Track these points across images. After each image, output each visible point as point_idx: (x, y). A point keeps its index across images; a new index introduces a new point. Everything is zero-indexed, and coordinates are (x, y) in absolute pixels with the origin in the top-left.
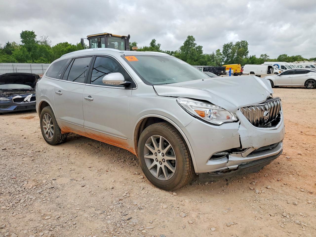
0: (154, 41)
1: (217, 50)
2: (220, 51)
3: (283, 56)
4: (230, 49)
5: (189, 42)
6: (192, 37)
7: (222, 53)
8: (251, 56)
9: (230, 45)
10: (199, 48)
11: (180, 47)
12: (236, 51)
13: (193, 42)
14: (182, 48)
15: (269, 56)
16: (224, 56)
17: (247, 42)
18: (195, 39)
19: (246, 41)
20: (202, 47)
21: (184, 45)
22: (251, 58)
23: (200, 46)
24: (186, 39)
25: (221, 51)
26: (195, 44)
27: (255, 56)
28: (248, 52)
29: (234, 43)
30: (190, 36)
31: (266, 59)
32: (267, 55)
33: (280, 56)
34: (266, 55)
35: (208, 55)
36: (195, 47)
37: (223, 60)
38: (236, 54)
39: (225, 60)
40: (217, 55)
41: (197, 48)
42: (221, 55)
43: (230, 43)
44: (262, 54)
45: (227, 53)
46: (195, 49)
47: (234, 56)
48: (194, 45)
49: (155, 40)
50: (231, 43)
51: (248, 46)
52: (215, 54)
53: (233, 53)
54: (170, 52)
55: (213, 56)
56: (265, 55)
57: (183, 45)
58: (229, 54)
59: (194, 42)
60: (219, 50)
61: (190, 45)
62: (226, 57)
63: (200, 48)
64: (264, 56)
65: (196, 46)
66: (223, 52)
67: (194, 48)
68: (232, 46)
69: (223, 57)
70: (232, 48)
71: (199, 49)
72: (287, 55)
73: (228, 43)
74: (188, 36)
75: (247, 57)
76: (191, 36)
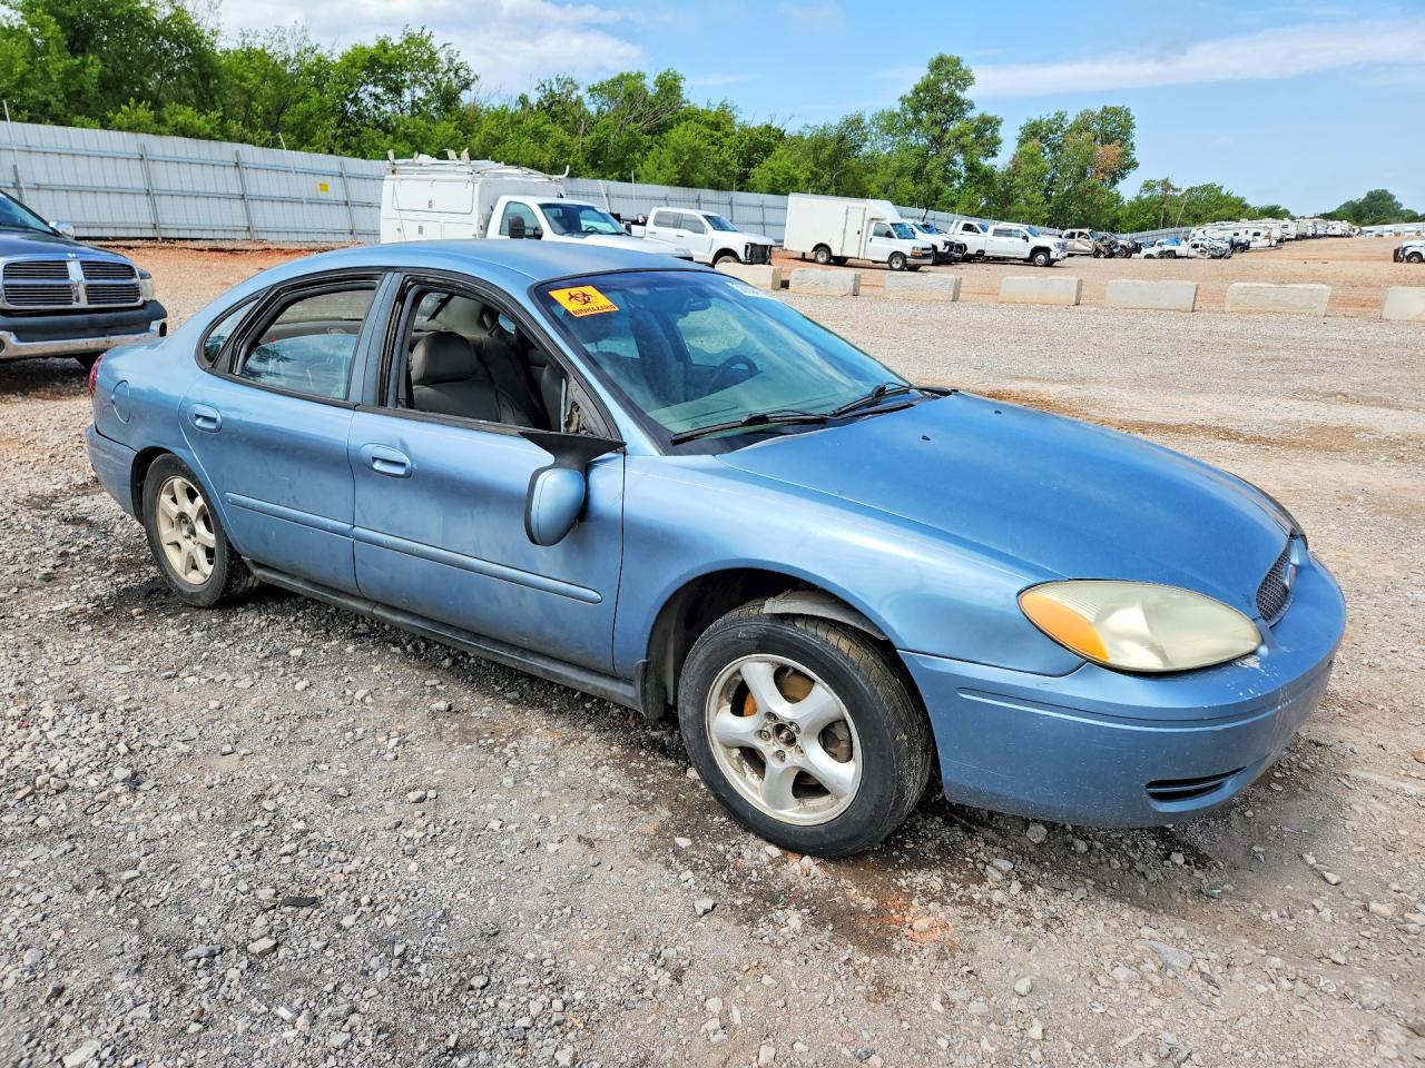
5: (936, 94)
6: (957, 62)
9: (1052, 127)
13: (961, 91)
17: (1131, 113)
19: (1127, 111)
20: (999, 123)
23: (990, 114)
26: (967, 105)
29: (1071, 119)
30: (948, 56)
32: (1174, 184)
41: (971, 125)
43: (1051, 117)
48: (962, 112)
50: (1061, 117)
56: (1165, 182)
59: (968, 94)
63: (988, 125)
64: (1159, 190)
65: (968, 116)
67: (959, 124)
72: (1220, 188)
73: (1044, 116)
74: (934, 56)
76: (952, 59)
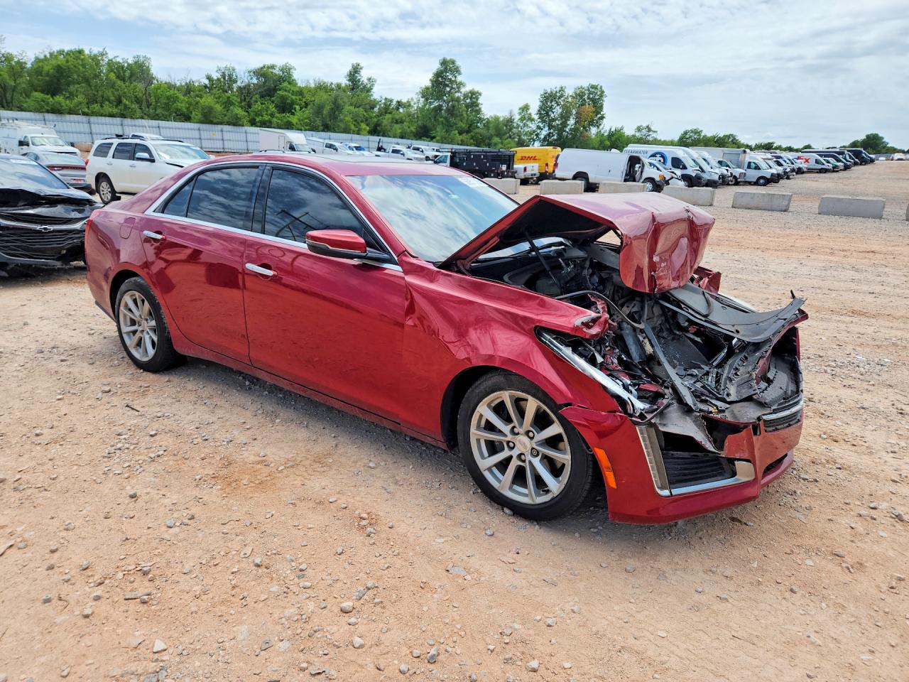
0: (356, 70)
1: (521, 105)
2: (528, 109)
3: (692, 132)
4: (558, 107)
5: (445, 78)
6: (453, 62)
7: (536, 117)
8: (613, 129)
9: (558, 95)
10: (472, 95)
11: (418, 90)
12: (574, 112)
13: (455, 77)
14: (426, 94)
15: (656, 132)
16: (540, 124)
17: (603, 88)
18: (462, 70)
19: (601, 87)
20: (480, 94)
21: (433, 85)
22: (611, 135)
23: (476, 90)
24: (436, 66)
25: (534, 111)
26: (460, 85)
27: (622, 129)
28: (604, 117)
29: (570, 92)
30: (448, 58)
31: (648, 138)
32: (653, 128)
33: (686, 133)
34: (649, 129)
35: (497, 119)
36: (461, 93)
37: (537, 135)
38: (572, 122)
39: (542, 137)
40: (522, 119)
41: (466, 96)
42: (532, 120)
43: (558, 89)
44: (639, 125)
45: (548, 115)
46: (462, 98)
47: (566, 127)
48: (459, 88)
49: (361, 65)
50: (562, 89)
51: (605, 99)
52: (517, 117)
53: (565, 117)
54: (394, 103)
55: (509, 121)
56: (648, 127)
57: (429, 84)
58: (554, 120)
59: (459, 79)
60: (525, 108)
61: (447, 86)
62: (547, 128)
63: (474, 95)
64: (644, 131)
65: (463, 90)
66: (539, 112)
67: (457, 95)
68: (562, 99)
69: (539, 128)
70: (562, 103)
71: (471, 99)
72: (702, 131)
73: (553, 88)
74: (441, 58)
75: (602, 131)
76: (451, 60)
